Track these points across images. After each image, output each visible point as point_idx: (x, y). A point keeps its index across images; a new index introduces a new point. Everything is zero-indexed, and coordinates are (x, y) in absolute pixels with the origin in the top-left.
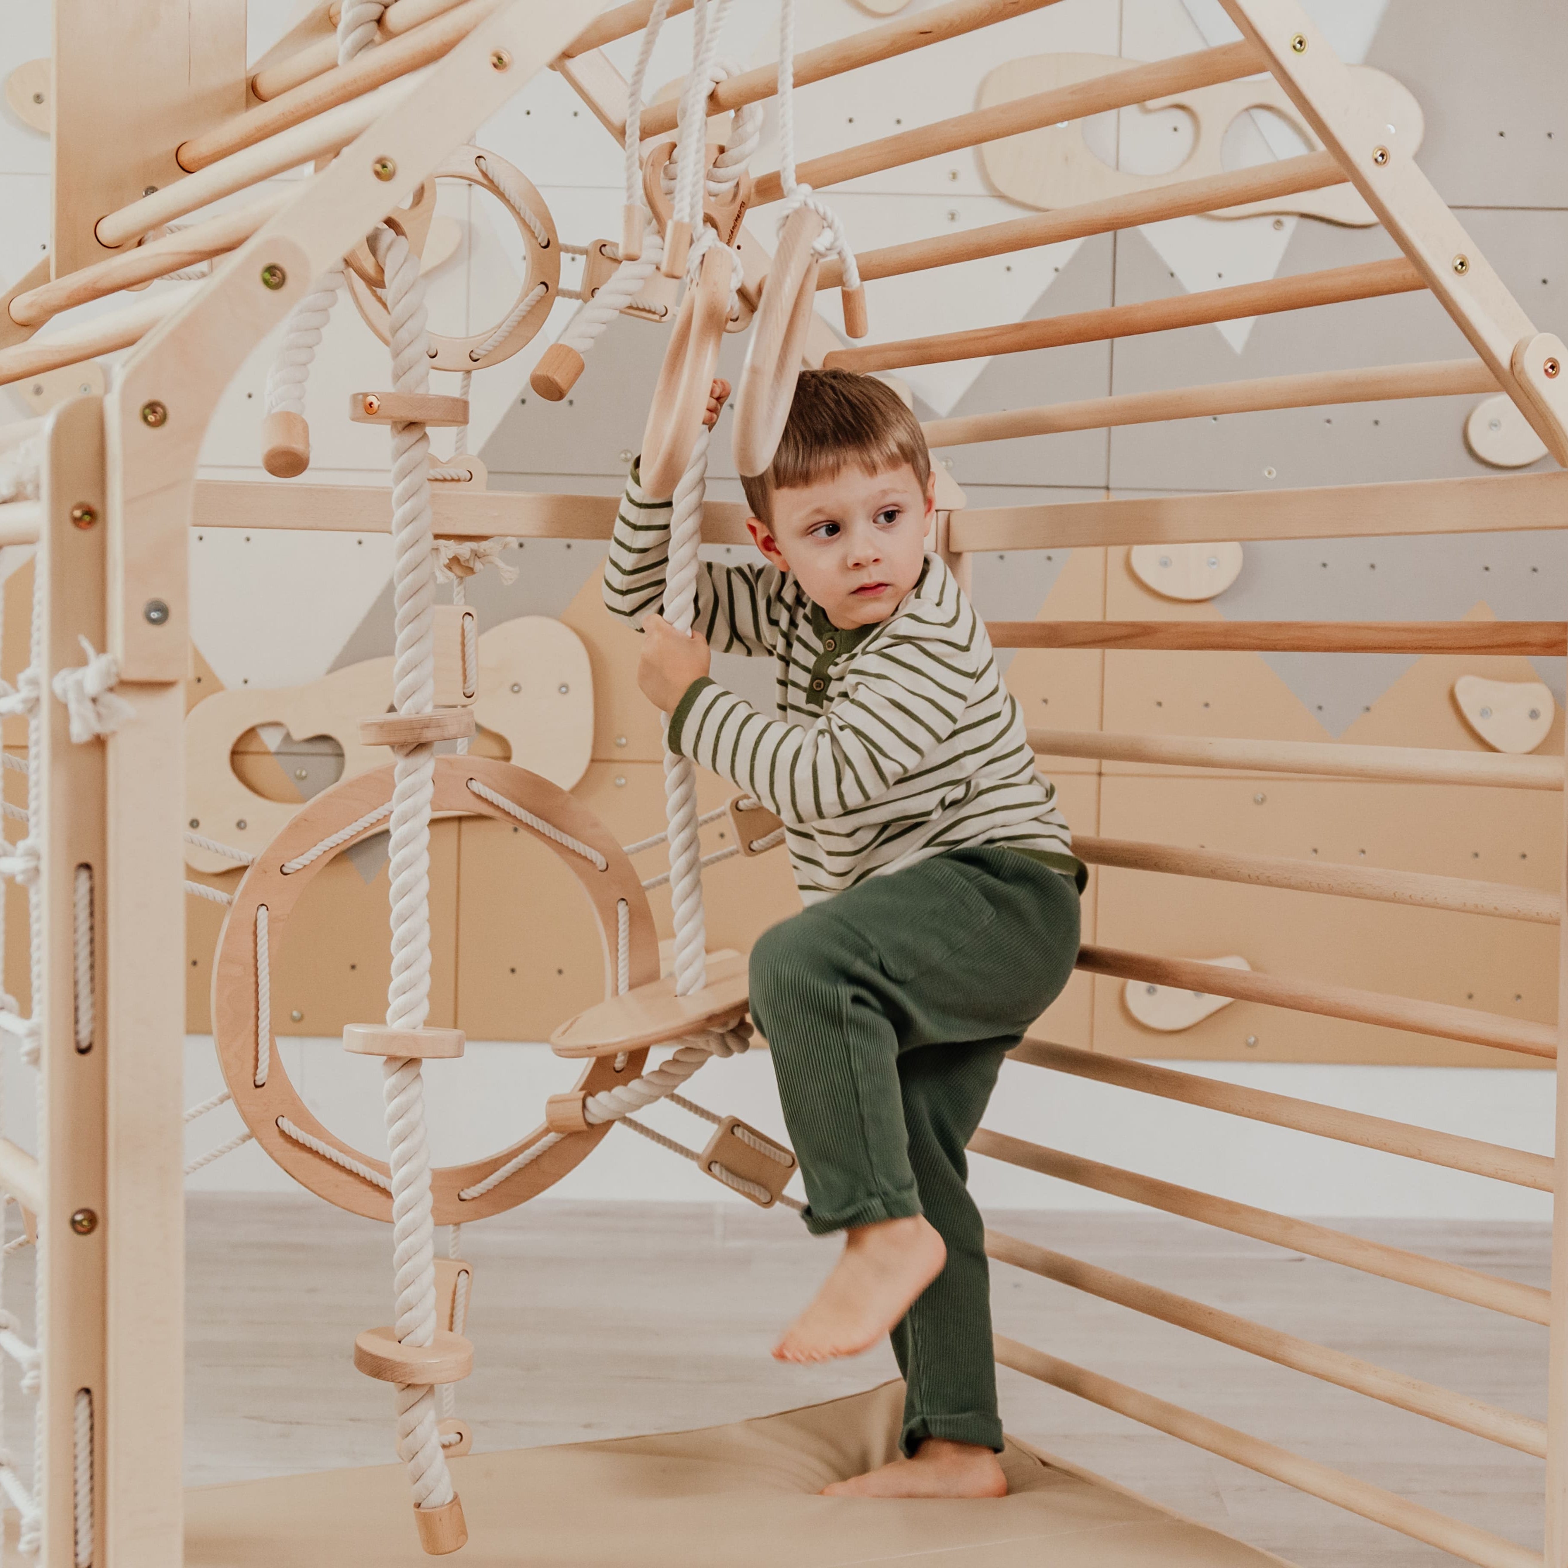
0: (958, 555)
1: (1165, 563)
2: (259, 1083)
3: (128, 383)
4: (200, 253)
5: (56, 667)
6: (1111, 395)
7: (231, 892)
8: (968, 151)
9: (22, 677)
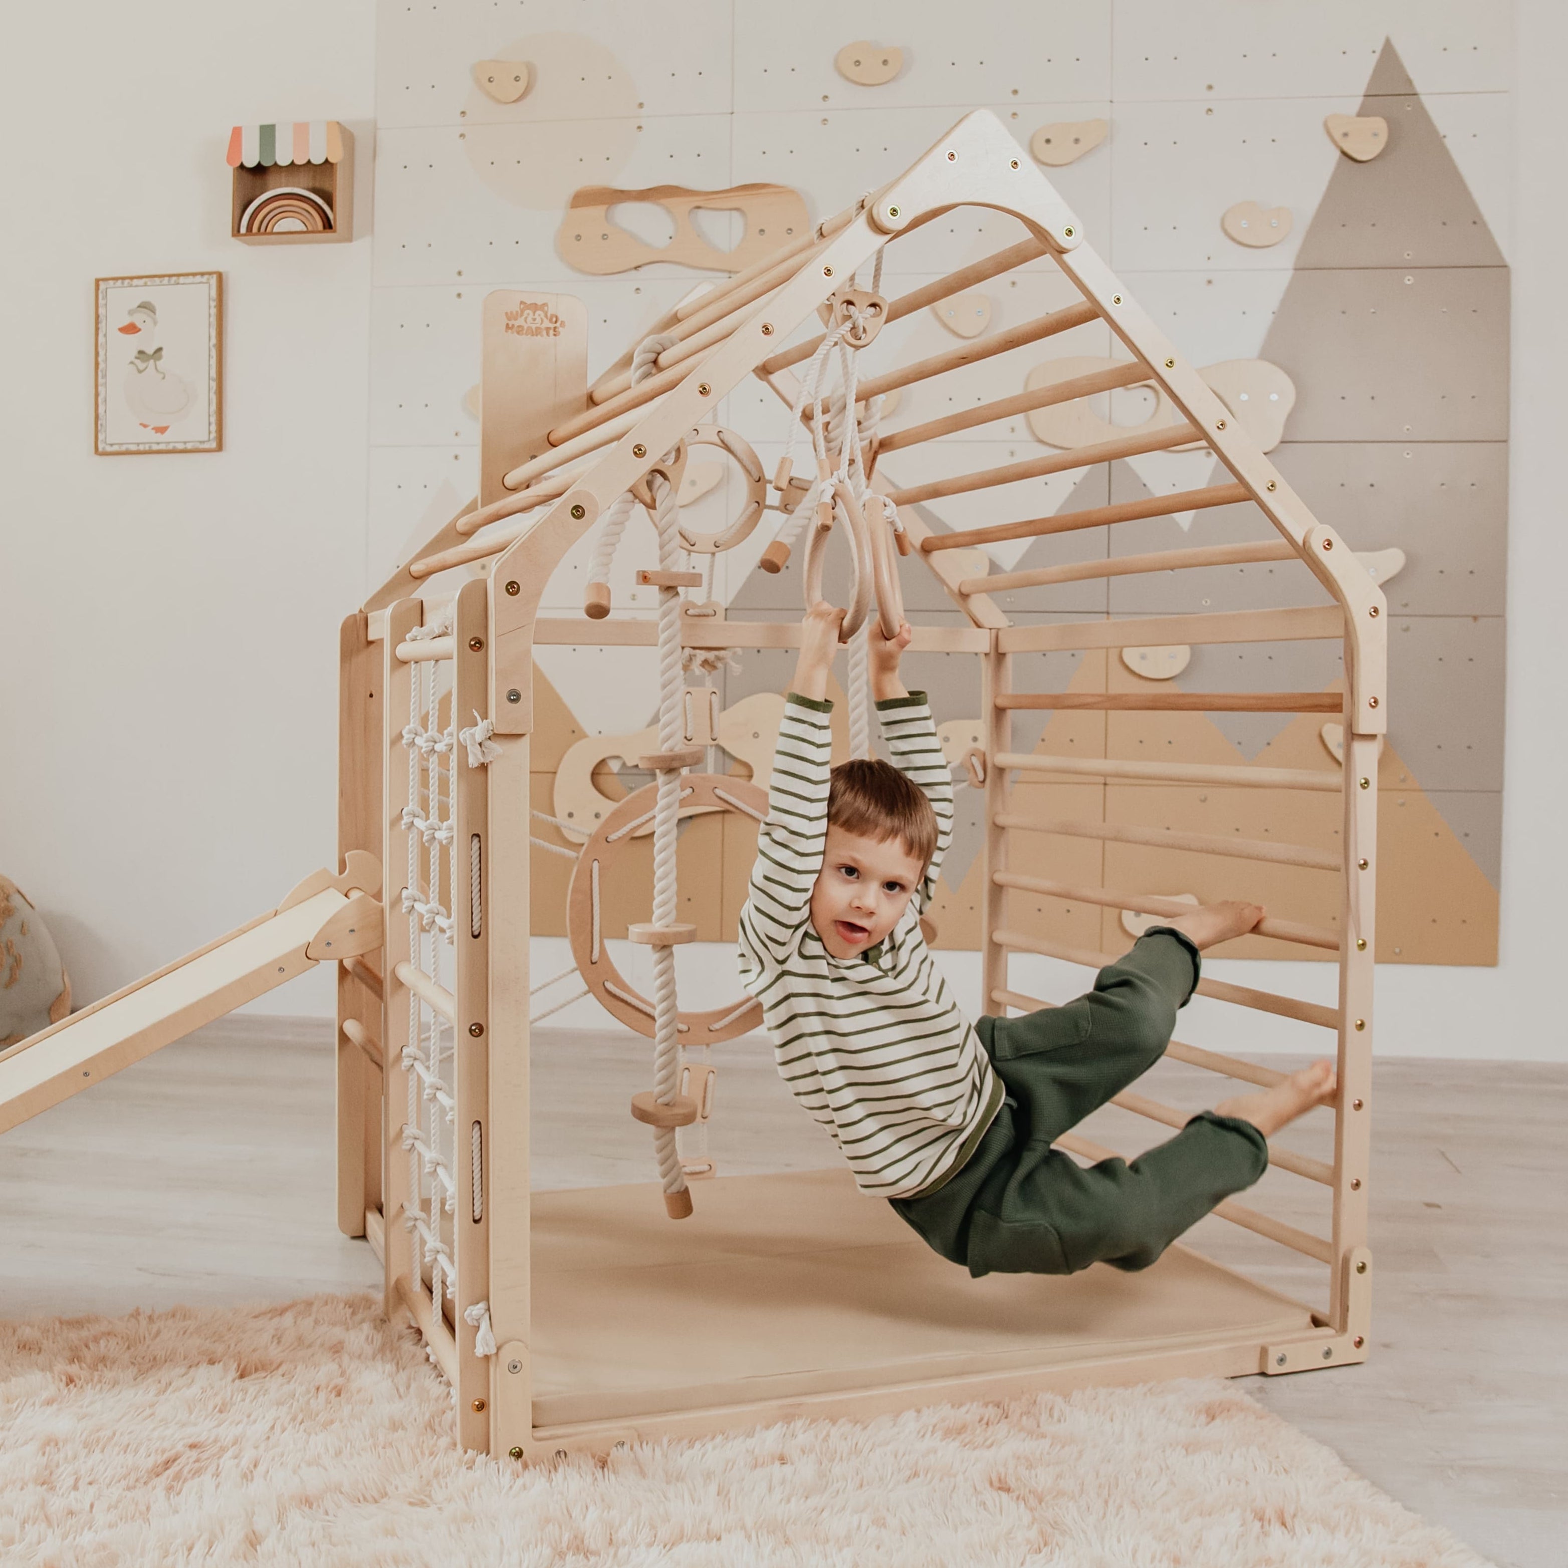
0: (1004, 655)
1: (1143, 657)
2: (593, 961)
3: (499, 571)
4: (550, 496)
5: (461, 727)
6: (1109, 556)
7: (578, 853)
8: (1021, 415)
9: (445, 732)
